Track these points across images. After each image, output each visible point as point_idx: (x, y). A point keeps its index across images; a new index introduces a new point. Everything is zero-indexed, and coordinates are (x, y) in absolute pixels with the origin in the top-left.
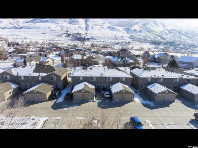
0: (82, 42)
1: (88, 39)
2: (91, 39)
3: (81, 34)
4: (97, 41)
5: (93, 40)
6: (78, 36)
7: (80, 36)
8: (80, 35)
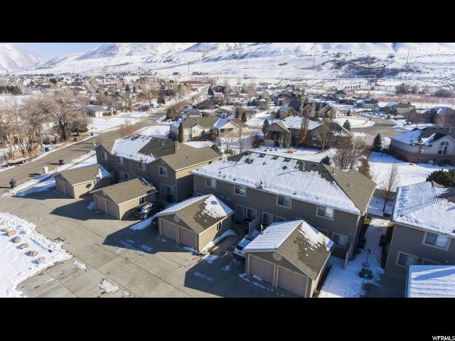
0: (372, 81)
1: (394, 73)
2: (402, 70)
3: (374, 58)
4: (422, 76)
5: (410, 74)
6: (364, 65)
7: (371, 66)
8: (373, 63)
